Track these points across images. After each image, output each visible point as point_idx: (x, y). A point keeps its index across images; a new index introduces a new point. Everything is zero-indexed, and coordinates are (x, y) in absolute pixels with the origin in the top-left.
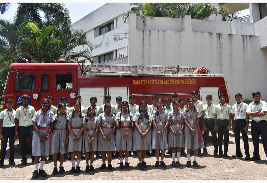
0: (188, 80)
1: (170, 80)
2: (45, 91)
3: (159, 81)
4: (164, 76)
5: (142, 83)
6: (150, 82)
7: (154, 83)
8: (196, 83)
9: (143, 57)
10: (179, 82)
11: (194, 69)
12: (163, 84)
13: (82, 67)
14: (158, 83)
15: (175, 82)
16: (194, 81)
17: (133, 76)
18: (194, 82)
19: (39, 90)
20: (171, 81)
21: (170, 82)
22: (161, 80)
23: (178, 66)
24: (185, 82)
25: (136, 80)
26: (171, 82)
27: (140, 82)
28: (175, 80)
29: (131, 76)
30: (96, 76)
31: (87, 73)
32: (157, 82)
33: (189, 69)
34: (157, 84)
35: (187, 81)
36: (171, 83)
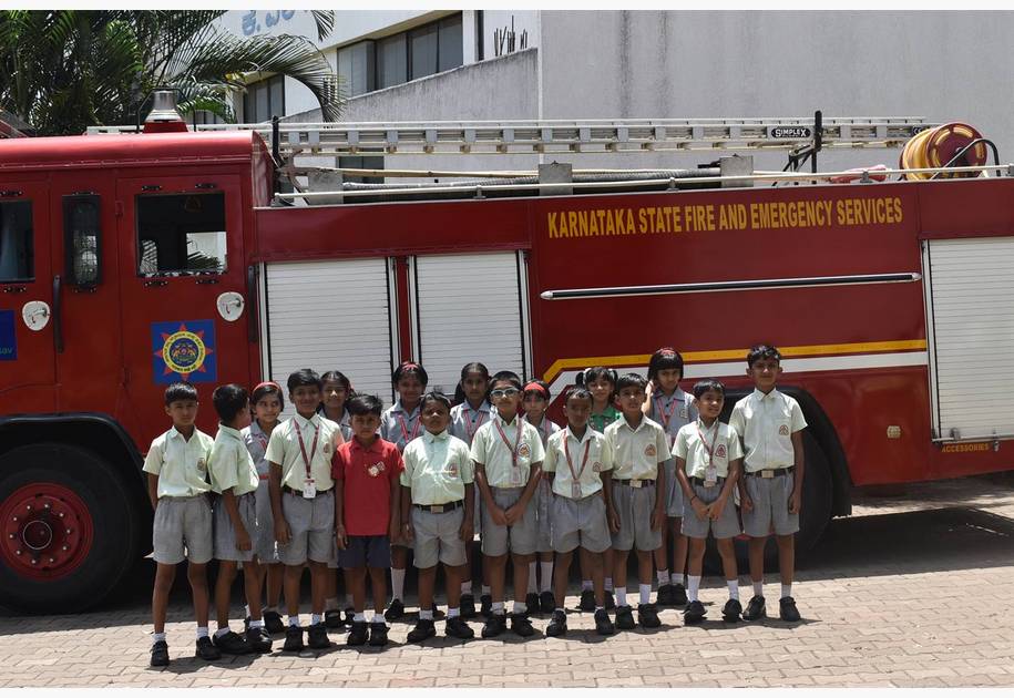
0: (857, 202)
1: (754, 206)
2: (87, 287)
3: (691, 214)
4: (718, 184)
5: (594, 228)
6: (637, 223)
7: (660, 226)
8: (899, 219)
9: (625, 59)
10: (804, 218)
11: (912, 131)
12: (712, 227)
13: (269, 144)
14: (682, 223)
15: (783, 215)
16: (891, 205)
17: (548, 191)
18: (892, 213)
19: (57, 282)
20: (757, 211)
21: (754, 216)
22: (701, 208)
23: (818, 115)
24: (835, 214)
25: (563, 214)
26: (757, 220)
27: (583, 223)
28: (782, 205)
29: (536, 192)
30: (347, 199)
31: (303, 181)
32: (677, 219)
33: (882, 132)
34: (678, 229)
35: (850, 211)
36: (755, 226)
